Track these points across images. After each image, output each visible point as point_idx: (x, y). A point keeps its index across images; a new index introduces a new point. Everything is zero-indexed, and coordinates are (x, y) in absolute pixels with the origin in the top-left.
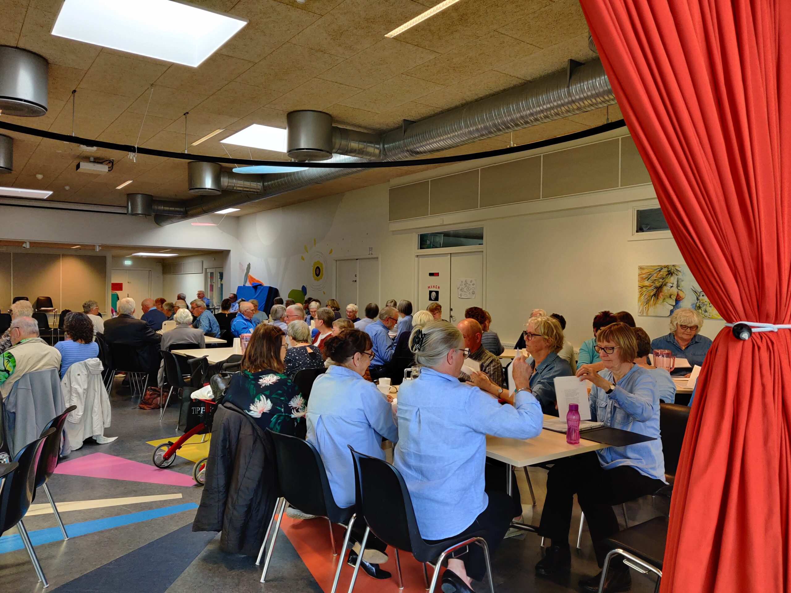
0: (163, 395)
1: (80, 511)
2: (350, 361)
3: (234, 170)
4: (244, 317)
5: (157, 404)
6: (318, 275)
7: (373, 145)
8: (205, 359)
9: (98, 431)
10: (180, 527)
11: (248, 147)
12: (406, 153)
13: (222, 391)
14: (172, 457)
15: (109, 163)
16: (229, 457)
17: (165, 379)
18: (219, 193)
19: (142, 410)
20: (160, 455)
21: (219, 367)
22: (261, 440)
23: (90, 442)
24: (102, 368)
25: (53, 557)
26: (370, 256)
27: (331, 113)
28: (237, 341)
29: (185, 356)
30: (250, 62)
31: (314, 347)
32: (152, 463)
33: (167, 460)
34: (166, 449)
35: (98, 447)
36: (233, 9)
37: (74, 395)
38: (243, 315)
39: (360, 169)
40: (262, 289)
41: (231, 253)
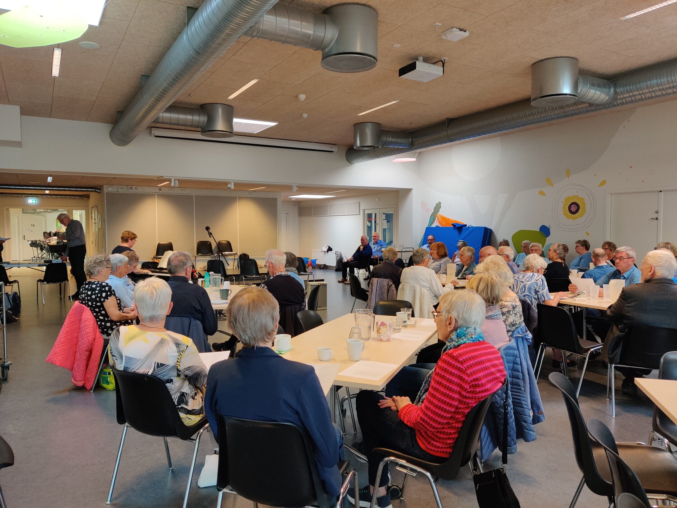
6: (573, 213)
15: (442, 64)
40: (472, 230)
41: (413, 191)
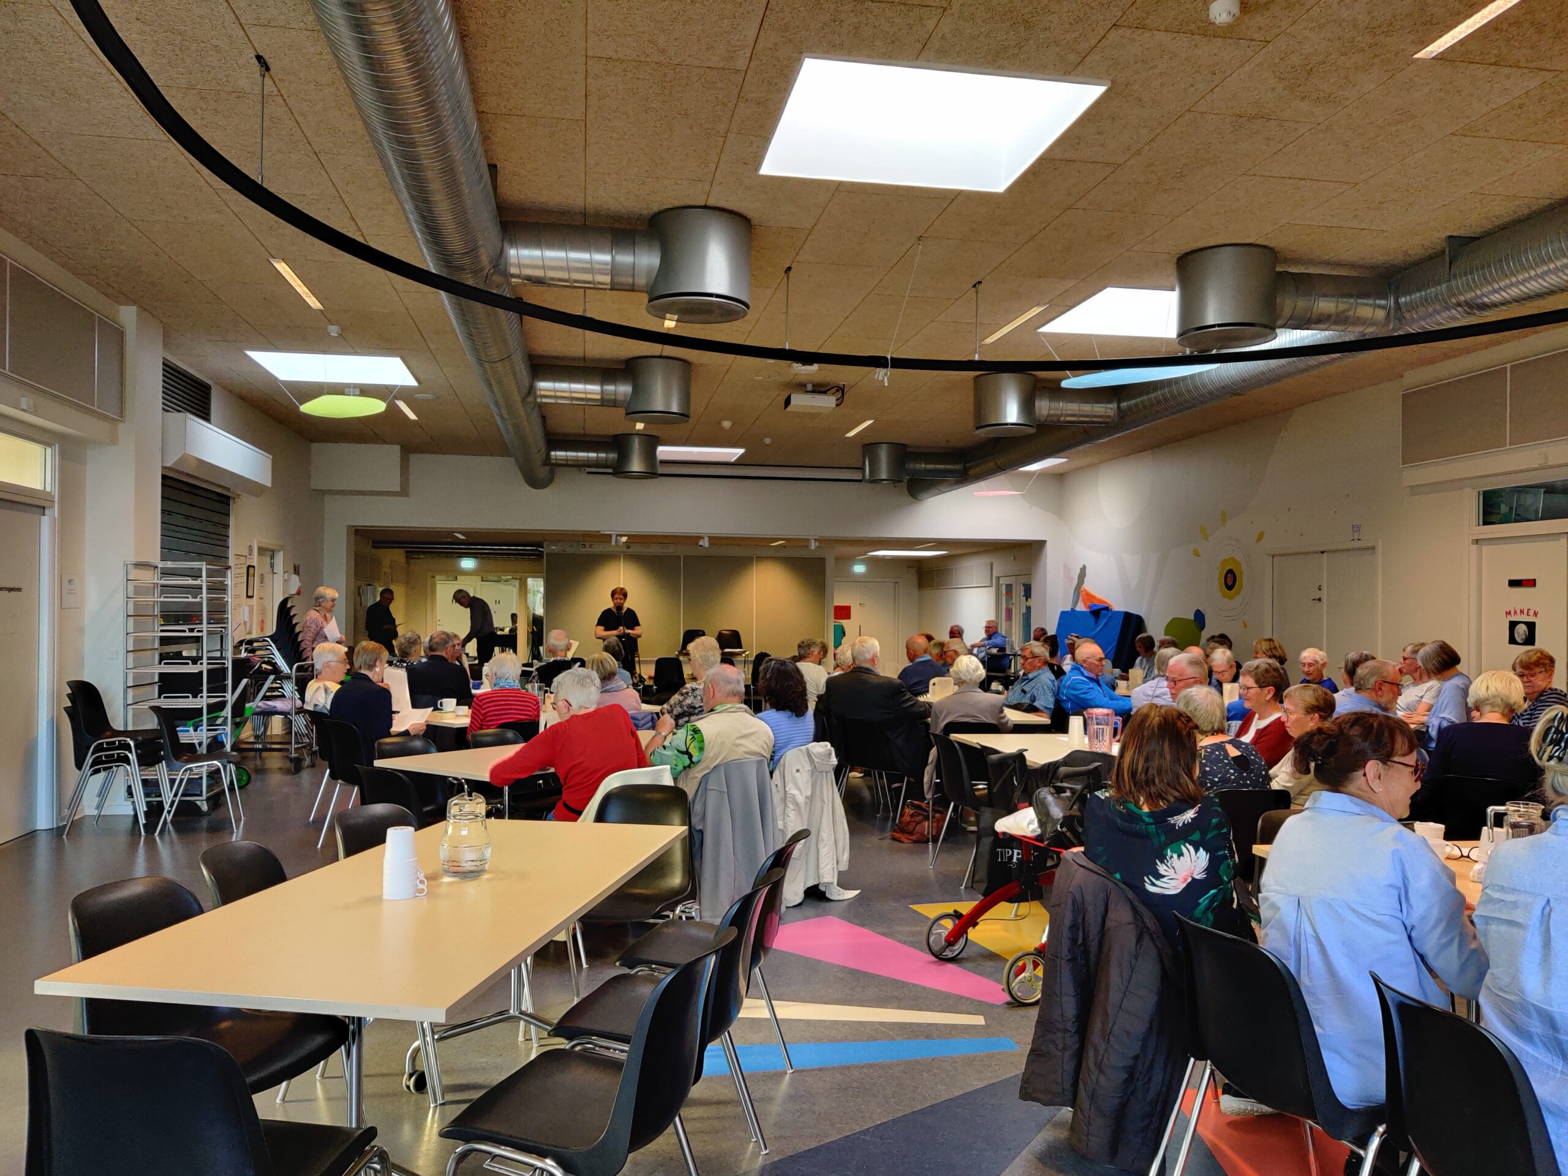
0: (933, 817)
1: (808, 1022)
2: (1358, 781)
3: (1065, 384)
4: (1086, 673)
5: (922, 834)
6: (1230, 587)
7: (1371, 302)
8: (1020, 757)
9: (828, 876)
10: (986, 1083)
11: (1092, 335)
12: (1454, 311)
13: (1056, 821)
14: (962, 942)
15: (838, 390)
16: (1083, 962)
17: (938, 788)
18: (1032, 431)
19: (897, 843)
20: (940, 934)
21: (1048, 773)
22: (1151, 935)
23: (815, 895)
24: (834, 761)
25: (771, 1099)
26: (1357, 544)
27: (1272, 244)
28: (1076, 723)
29: (979, 747)
30: (1108, 164)
31: (1243, 743)
32: (926, 947)
33: (953, 945)
34: (949, 924)
35: (828, 905)
36: (1081, 66)
37: (791, 806)
38: (1082, 670)
39: (1338, 355)
40: (1111, 617)
41: (1048, 546)
